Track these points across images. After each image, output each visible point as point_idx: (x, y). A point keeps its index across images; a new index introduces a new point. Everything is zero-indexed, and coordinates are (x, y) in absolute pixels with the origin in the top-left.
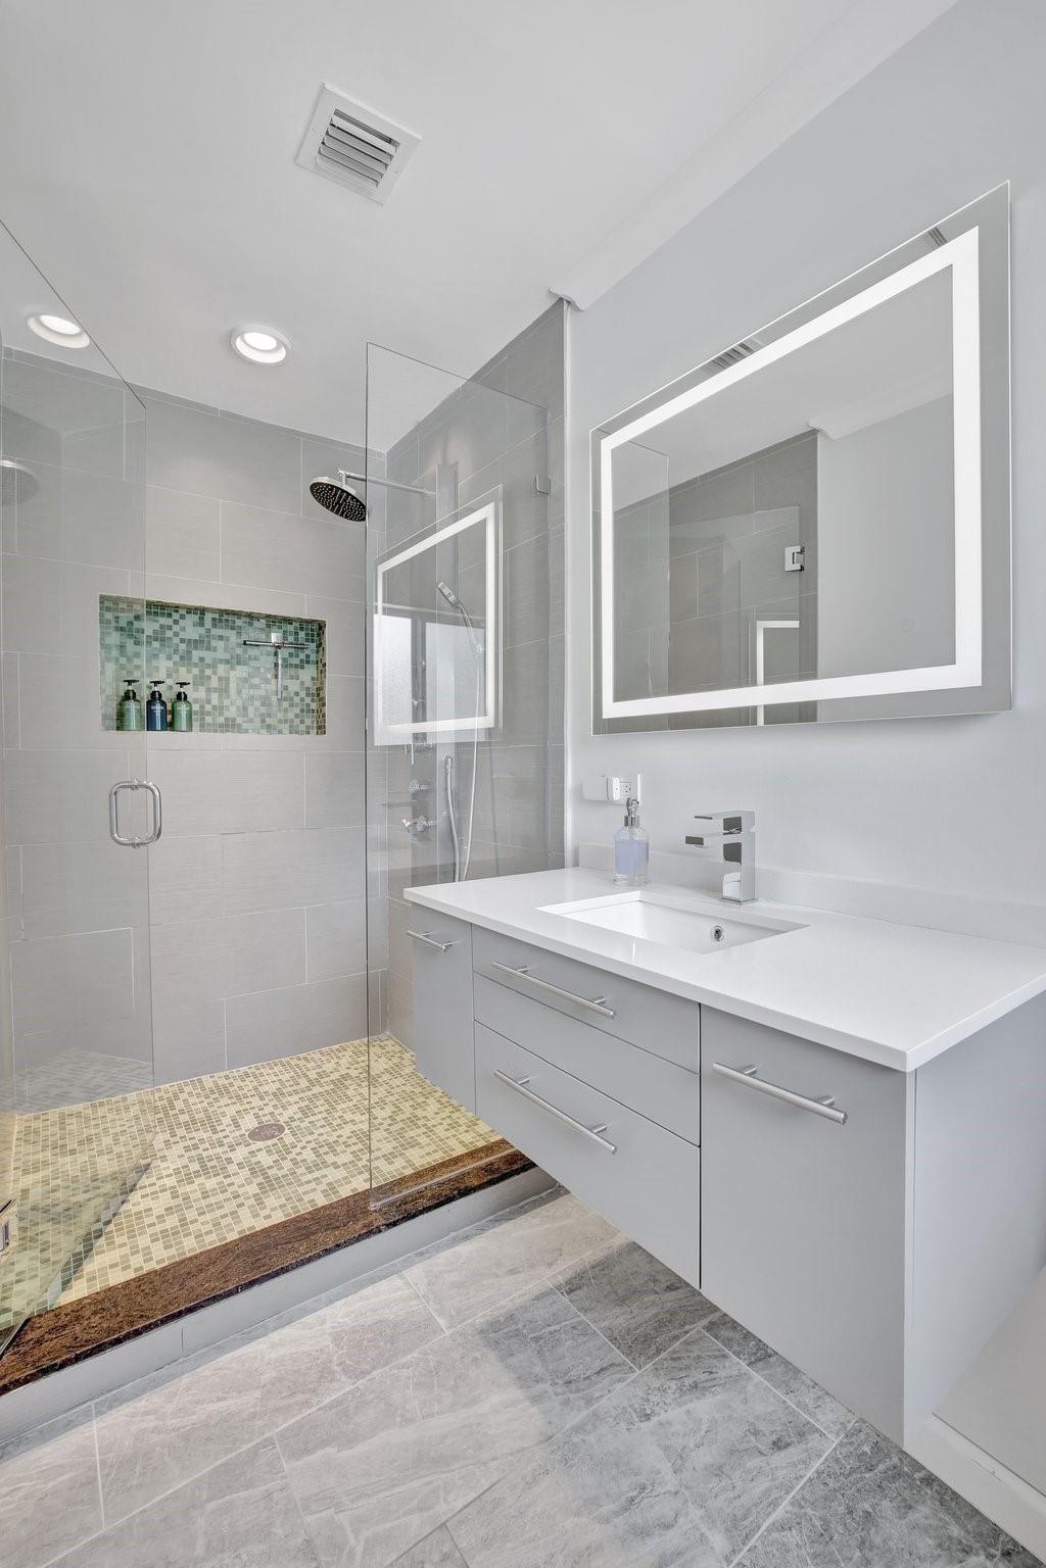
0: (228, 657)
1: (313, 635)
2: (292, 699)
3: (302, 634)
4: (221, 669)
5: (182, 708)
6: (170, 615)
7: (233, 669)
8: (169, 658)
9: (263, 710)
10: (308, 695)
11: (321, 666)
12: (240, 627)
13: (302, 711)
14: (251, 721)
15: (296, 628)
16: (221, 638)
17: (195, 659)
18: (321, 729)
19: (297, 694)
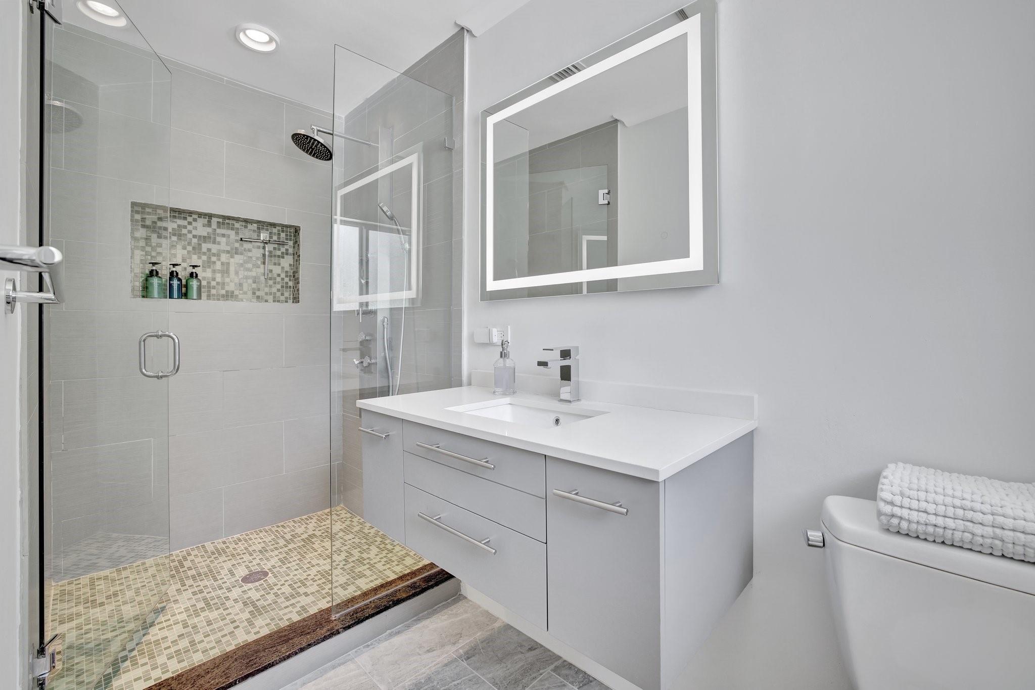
0: (228, 248)
1: (291, 236)
2: (275, 279)
3: (283, 235)
4: (224, 258)
5: (194, 283)
6: (185, 218)
7: (232, 257)
8: (184, 248)
9: (254, 286)
10: (287, 276)
11: (297, 256)
12: (238, 229)
13: (282, 287)
14: (245, 293)
15: (279, 231)
16: (223, 235)
17: (204, 249)
18: (296, 300)
19: (279, 275)
